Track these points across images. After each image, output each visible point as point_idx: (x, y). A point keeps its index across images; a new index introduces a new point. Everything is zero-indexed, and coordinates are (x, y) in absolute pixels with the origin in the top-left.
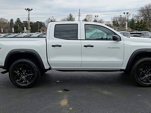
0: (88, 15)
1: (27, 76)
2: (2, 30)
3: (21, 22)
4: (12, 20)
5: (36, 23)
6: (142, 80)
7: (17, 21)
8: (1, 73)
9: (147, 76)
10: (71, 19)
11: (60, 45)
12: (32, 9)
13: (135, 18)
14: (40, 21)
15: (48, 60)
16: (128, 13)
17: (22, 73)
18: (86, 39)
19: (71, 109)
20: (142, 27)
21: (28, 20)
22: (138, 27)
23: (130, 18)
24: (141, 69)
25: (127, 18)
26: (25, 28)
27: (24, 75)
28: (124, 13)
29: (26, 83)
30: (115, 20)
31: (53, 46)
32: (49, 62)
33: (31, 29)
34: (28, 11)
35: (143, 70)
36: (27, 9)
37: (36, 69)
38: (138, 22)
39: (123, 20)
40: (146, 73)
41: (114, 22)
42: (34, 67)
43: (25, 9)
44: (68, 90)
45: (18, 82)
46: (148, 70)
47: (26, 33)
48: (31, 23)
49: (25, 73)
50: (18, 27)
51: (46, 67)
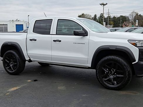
5: (119, 17)
12: (106, 4)
34: (102, 5)
36: (102, 4)
43: (100, 4)
48: (115, 18)
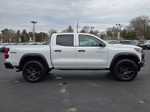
0: (85, 27)
1: (36, 73)
2: (10, 40)
3: (26, 33)
4: (19, 31)
6: (122, 76)
7: (23, 32)
8: (16, 71)
9: (125, 73)
10: (70, 30)
11: (60, 50)
12: (36, 22)
13: (127, 29)
14: (43, 32)
15: (52, 61)
16: (120, 24)
17: (32, 71)
18: (80, 46)
19: (68, 94)
20: (132, 36)
21: (33, 31)
22: (129, 36)
23: (122, 29)
24: (121, 68)
25: (119, 28)
26: (30, 38)
27: (34, 73)
28: (117, 25)
29: (35, 78)
30: (109, 31)
31: (55, 51)
32: (52, 63)
33: (36, 39)
35: (123, 69)
36: (33, 22)
37: (43, 68)
38: (129, 32)
39: (116, 30)
40: (125, 71)
41: (108, 32)
42: (41, 67)
43: (31, 22)
44: (66, 84)
45: (29, 78)
46: (126, 69)
47: (31, 42)
48: (36, 34)
49: (35, 71)
50: (24, 37)
51: (50, 66)
